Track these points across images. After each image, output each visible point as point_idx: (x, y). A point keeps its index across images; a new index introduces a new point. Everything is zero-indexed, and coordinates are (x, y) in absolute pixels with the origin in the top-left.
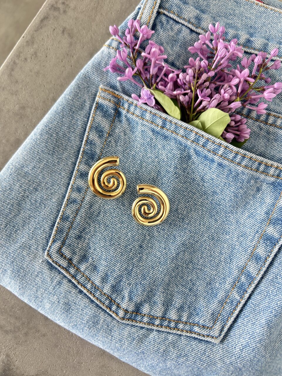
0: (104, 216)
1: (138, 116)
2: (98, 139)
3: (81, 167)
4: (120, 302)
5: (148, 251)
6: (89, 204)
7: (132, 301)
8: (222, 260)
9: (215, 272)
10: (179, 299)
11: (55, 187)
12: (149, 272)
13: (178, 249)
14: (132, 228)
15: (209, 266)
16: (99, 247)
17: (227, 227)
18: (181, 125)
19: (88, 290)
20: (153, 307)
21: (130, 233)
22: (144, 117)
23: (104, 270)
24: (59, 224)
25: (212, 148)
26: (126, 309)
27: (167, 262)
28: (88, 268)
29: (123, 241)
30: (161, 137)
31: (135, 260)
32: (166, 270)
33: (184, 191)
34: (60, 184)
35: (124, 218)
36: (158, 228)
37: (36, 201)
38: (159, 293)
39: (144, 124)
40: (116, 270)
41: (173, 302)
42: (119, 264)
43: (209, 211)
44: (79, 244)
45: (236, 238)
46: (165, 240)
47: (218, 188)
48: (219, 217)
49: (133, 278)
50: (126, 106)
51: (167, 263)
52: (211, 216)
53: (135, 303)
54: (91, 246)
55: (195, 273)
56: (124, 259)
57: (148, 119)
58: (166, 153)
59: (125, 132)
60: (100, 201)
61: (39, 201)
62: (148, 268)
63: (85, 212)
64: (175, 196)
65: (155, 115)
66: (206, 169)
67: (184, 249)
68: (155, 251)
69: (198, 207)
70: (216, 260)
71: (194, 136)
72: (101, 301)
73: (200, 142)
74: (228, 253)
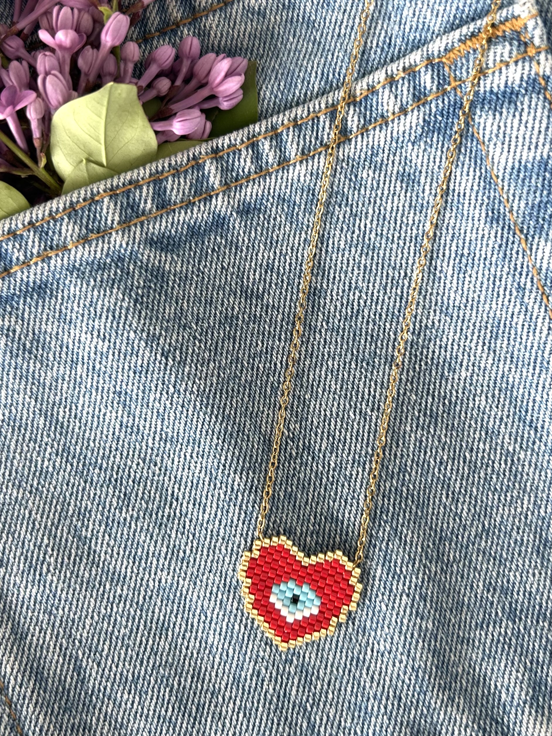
0: (99, 665)
8: (511, 449)
9: (526, 498)
10: (507, 672)
12: (359, 684)
14: (203, 618)
15: (496, 501)
21: (212, 632)
29: (213, 674)
30: (29, 299)
31: (294, 689)
33: (236, 375)
35: (157, 610)
38: (442, 713)
41: (504, 696)
45: (485, 355)
48: (390, 344)
52: (368, 364)
55: (480, 559)
56: (264, 718)
58: (85, 329)
62: (346, 676)
64: (227, 411)
70: (496, 465)
74: (508, 416)
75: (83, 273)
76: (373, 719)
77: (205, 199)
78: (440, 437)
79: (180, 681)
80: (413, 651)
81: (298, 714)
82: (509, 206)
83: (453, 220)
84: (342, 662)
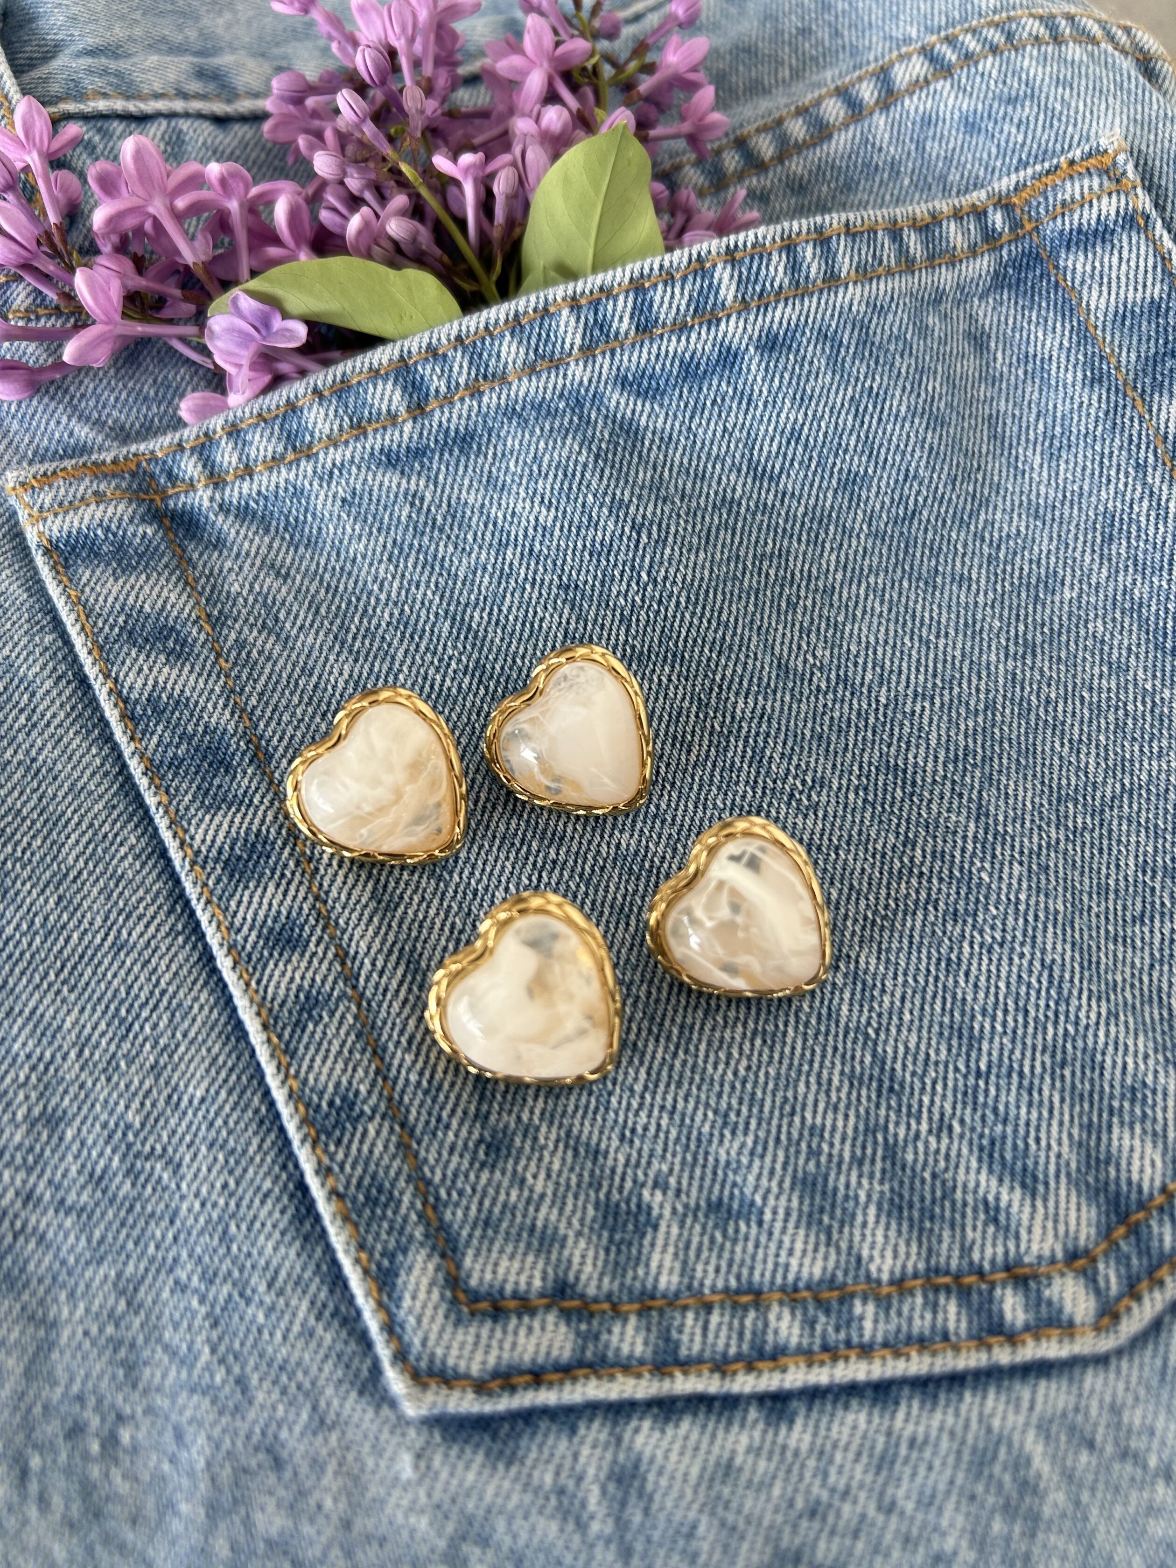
1: (276, 461)
2: (175, 672)
3: (198, 838)
4: (1000, 1250)
5: (856, 921)
6: (394, 958)
7: (1046, 1184)
8: (1148, 687)
11: (147, 1029)
12: (954, 997)
13: (961, 796)
15: (1137, 753)
16: (635, 1104)
17: (1026, 568)
18: (486, 328)
19: (808, 1356)
20: (1155, 1120)
22: (308, 438)
23: (772, 1172)
24: (329, 1170)
25: (682, 308)
26: (1065, 1250)
27: (979, 886)
28: (687, 1247)
31: (845, 1009)
32: (1011, 920)
33: (735, 577)
34: (163, 992)
36: (792, 795)
37: (97, 1180)
38: (1101, 1034)
39: (329, 465)
40: (819, 1121)
42: (802, 1088)
43: (899, 572)
44: (523, 1181)
45: (1095, 567)
46: (868, 815)
47: (846, 451)
49: (923, 1089)
50: (190, 467)
51: (984, 891)
53: (1063, 1179)
54: (595, 1139)
55: (1124, 827)
57: (327, 431)
58: (523, 494)
59: (273, 566)
60: (432, 912)
61: (116, 1162)
62: (931, 987)
63: (407, 1010)
64: (724, 617)
65: (342, 388)
66: (732, 419)
67: (978, 773)
68: (883, 892)
69: (845, 594)
70: (1130, 707)
71: (573, 320)
72: (923, 1343)
73: (615, 325)
75: (526, 421)
76: (985, 1046)
77: (710, 323)
78: (1042, 671)
79: (649, 993)
80: (1039, 939)
81: (855, 1042)
82: (1113, 361)
83: (1036, 394)
84: (923, 967)
